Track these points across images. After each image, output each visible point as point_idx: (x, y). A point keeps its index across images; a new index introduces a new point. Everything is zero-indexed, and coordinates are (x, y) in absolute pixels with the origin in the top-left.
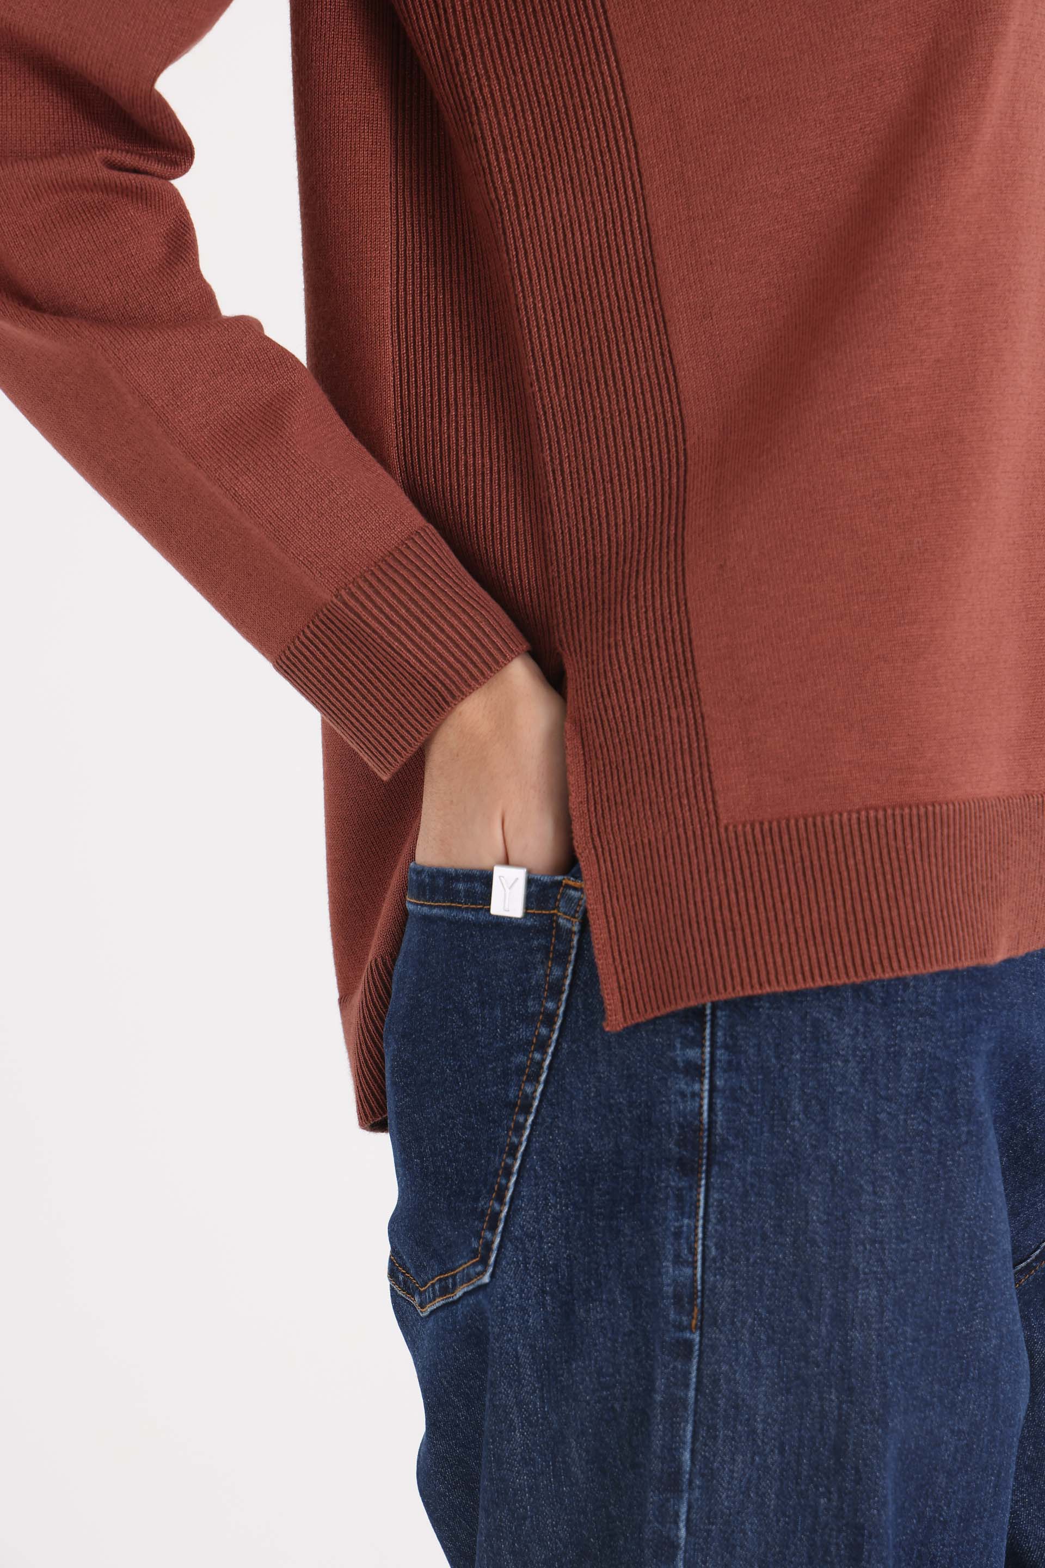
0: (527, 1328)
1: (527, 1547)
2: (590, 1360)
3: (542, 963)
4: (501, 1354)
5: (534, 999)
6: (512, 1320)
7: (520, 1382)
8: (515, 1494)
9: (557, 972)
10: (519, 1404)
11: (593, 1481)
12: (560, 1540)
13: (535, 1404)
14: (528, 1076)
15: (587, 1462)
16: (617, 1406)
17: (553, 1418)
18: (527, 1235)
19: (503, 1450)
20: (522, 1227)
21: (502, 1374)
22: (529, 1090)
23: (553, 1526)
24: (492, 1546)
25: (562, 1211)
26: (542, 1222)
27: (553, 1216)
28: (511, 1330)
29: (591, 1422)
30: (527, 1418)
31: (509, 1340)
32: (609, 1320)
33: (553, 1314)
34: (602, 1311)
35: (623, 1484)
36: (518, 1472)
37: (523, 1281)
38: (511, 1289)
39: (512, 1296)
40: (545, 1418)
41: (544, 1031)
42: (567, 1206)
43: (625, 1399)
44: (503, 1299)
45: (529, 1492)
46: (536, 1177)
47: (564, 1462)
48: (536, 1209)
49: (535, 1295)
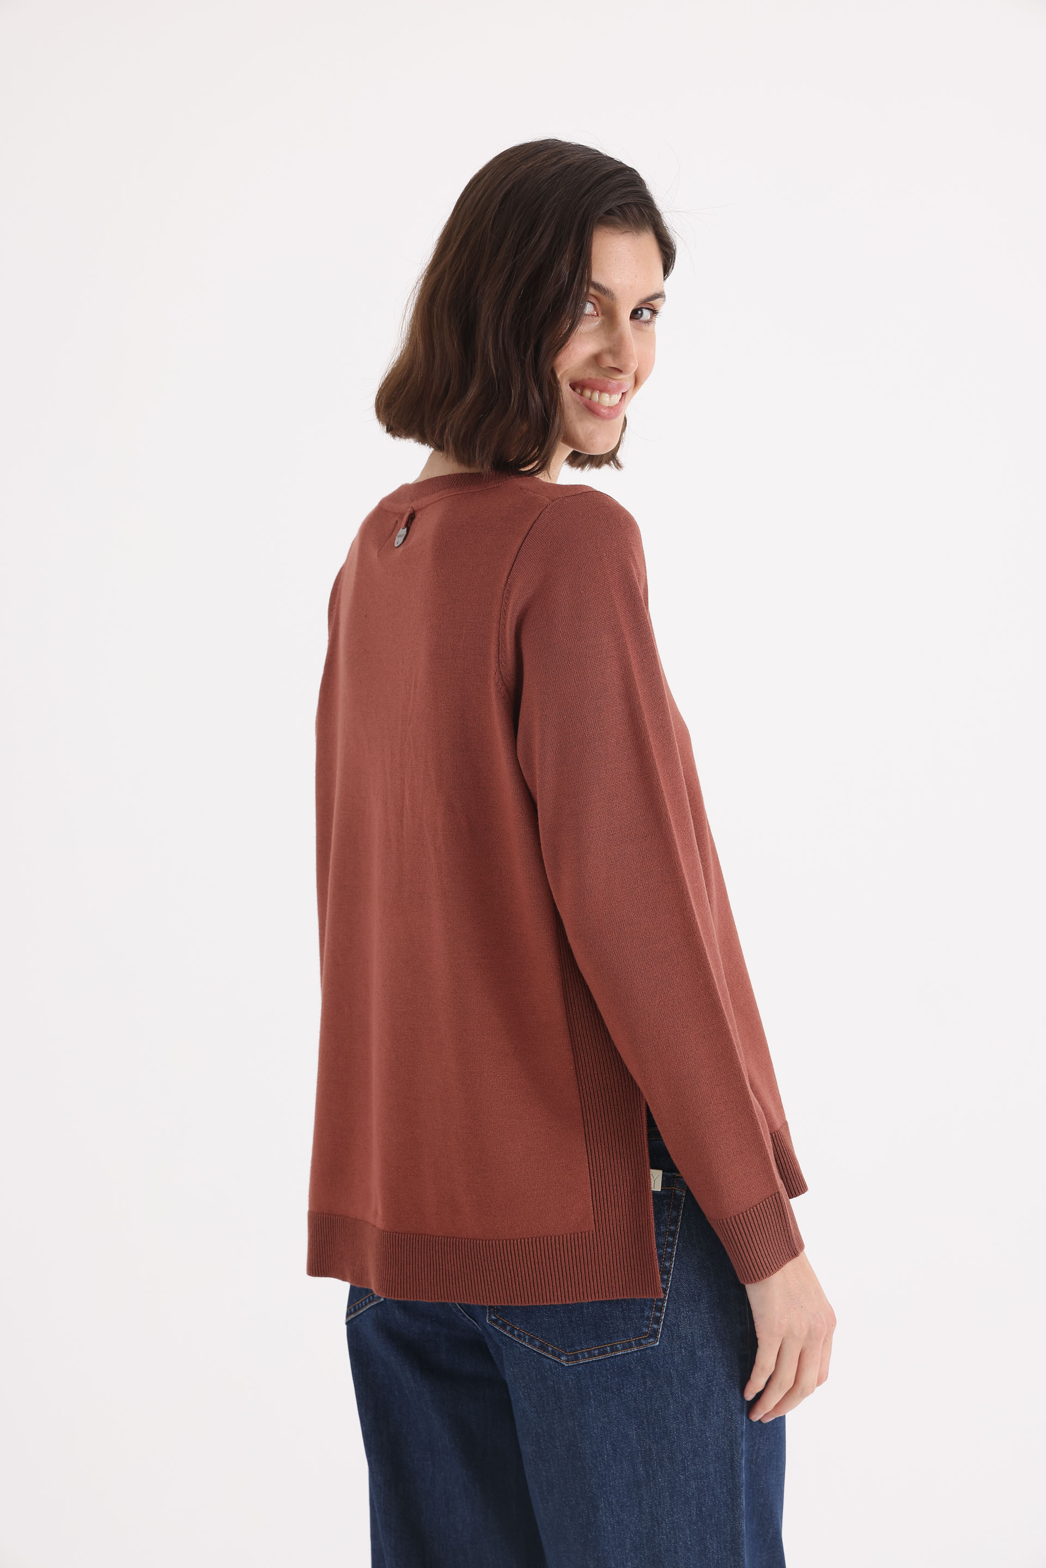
0: (674, 1363)
1: (674, 1455)
2: (704, 1371)
3: (667, 1210)
4: (664, 1373)
5: (663, 1226)
6: (668, 1359)
7: (672, 1384)
8: (670, 1433)
9: (674, 1214)
10: (672, 1394)
11: (701, 1422)
12: (687, 1450)
13: (678, 1394)
14: (665, 1258)
15: (700, 1415)
16: (714, 1389)
17: (686, 1399)
18: (672, 1324)
19: (666, 1414)
20: (670, 1321)
21: (665, 1381)
22: (667, 1264)
23: (685, 1444)
24: (659, 1457)
25: (687, 1314)
26: (678, 1319)
27: (683, 1316)
28: (668, 1363)
29: (702, 1397)
30: (675, 1400)
31: (667, 1367)
32: (713, 1354)
33: (685, 1356)
34: (710, 1351)
35: (712, 1422)
36: (672, 1423)
37: (672, 1343)
38: (667, 1347)
39: (668, 1349)
40: (682, 1399)
41: (671, 1239)
42: (689, 1311)
43: (717, 1386)
44: (664, 1350)
45: (676, 1431)
46: (675, 1300)
47: (691, 1416)
48: (676, 1314)
49: (677, 1349)
